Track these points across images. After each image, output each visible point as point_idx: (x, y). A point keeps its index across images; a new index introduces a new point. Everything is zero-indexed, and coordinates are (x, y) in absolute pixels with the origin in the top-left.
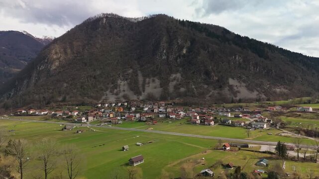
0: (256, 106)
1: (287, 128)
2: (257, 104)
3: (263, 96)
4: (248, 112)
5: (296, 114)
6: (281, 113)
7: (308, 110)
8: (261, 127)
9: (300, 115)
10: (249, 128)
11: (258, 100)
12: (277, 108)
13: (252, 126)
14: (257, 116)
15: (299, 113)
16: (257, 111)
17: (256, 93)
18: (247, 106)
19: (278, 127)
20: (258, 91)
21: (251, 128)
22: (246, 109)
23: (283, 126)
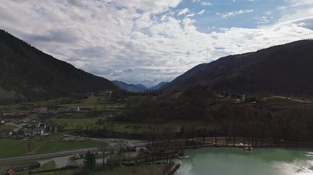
0: (17, 108)
1: (65, 130)
2: (18, 105)
3: (23, 96)
4: (11, 117)
5: (67, 115)
6: (51, 115)
7: (76, 110)
8: (37, 134)
9: (70, 116)
10: (22, 138)
11: (17, 101)
12: (44, 110)
13: (24, 135)
14: (24, 121)
15: (69, 114)
16: (22, 114)
17: (13, 93)
18: (6, 109)
19: (56, 132)
20: (16, 90)
21: (24, 138)
22: (6, 113)
23: (61, 130)
